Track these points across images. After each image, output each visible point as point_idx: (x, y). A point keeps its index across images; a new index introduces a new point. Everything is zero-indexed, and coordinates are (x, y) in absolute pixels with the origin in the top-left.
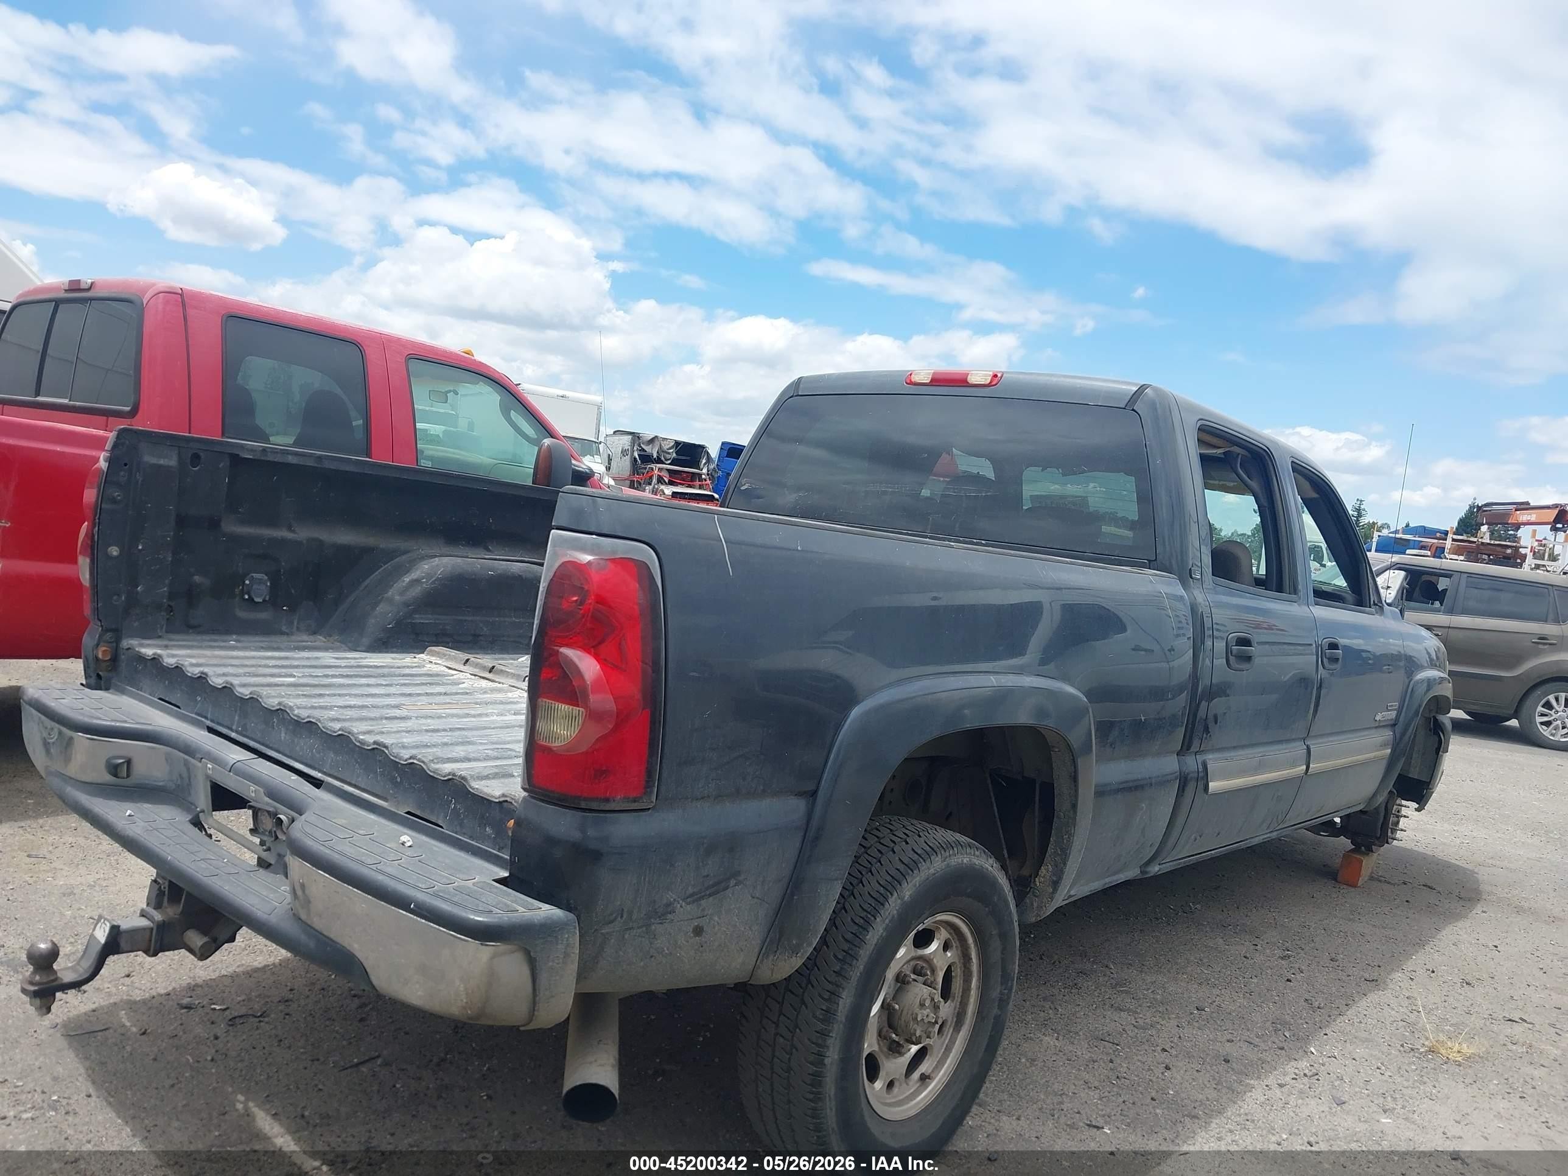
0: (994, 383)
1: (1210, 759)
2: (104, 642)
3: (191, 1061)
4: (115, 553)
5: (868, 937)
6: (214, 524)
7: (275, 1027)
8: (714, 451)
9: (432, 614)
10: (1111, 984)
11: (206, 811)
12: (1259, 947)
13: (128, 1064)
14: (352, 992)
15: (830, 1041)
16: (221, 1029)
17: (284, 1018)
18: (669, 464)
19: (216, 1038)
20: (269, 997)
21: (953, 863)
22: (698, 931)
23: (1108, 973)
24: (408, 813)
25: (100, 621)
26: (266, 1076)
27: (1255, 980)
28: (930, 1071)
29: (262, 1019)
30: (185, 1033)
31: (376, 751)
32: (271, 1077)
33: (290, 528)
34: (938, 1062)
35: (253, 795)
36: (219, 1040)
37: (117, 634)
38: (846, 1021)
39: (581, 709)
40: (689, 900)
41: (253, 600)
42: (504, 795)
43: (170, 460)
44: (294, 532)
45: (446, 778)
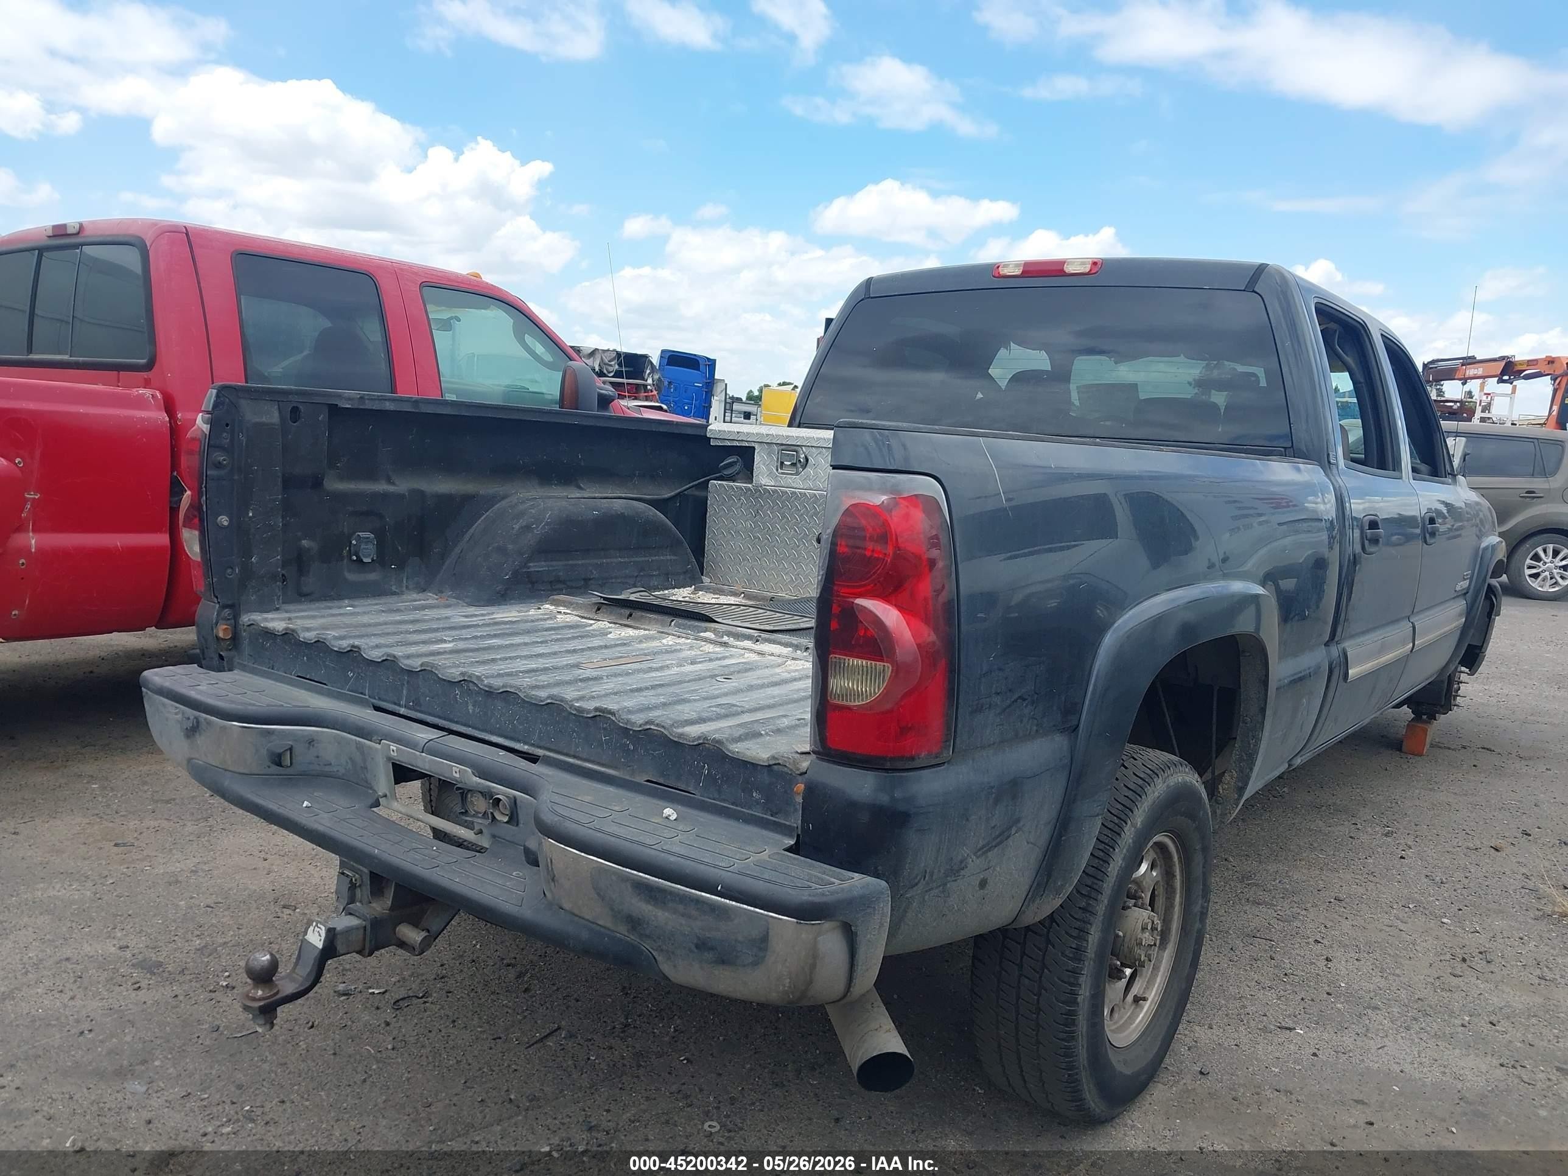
0: (1093, 272)
1: (1349, 647)
2: (222, 619)
3: (373, 1052)
4: (226, 524)
5: (1109, 869)
6: (317, 483)
7: (442, 1008)
8: (655, 360)
9: (545, 561)
10: (1238, 878)
11: (388, 794)
12: (1359, 826)
13: (309, 1062)
14: (505, 962)
15: (1082, 979)
16: (388, 1014)
17: (448, 997)
18: (612, 377)
19: (388, 1024)
20: (422, 975)
21: (1172, 784)
22: (983, 884)
23: (1230, 866)
24: (648, 781)
25: (217, 598)
26: (455, 1061)
27: (1370, 861)
28: (1141, 993)
29: (426, 1000)
30: (353, 1022)
31: (598, 718)
32: (460, 1061)
33: (389, 481)
34: (1148, 982)
35: (457, 775)
36: (391, 1026)
37: (234, 609)
38: (1095, 956)
39: (885, 664)
40: (979, 853)
41: (362, 561)
42: (773, 758)
43: (272, 416)
44: (393, 484)
45: (695, 743)
